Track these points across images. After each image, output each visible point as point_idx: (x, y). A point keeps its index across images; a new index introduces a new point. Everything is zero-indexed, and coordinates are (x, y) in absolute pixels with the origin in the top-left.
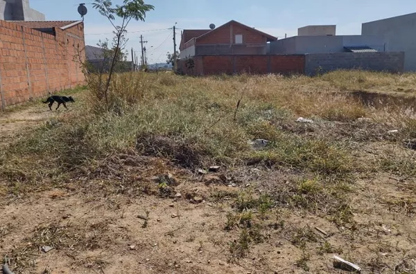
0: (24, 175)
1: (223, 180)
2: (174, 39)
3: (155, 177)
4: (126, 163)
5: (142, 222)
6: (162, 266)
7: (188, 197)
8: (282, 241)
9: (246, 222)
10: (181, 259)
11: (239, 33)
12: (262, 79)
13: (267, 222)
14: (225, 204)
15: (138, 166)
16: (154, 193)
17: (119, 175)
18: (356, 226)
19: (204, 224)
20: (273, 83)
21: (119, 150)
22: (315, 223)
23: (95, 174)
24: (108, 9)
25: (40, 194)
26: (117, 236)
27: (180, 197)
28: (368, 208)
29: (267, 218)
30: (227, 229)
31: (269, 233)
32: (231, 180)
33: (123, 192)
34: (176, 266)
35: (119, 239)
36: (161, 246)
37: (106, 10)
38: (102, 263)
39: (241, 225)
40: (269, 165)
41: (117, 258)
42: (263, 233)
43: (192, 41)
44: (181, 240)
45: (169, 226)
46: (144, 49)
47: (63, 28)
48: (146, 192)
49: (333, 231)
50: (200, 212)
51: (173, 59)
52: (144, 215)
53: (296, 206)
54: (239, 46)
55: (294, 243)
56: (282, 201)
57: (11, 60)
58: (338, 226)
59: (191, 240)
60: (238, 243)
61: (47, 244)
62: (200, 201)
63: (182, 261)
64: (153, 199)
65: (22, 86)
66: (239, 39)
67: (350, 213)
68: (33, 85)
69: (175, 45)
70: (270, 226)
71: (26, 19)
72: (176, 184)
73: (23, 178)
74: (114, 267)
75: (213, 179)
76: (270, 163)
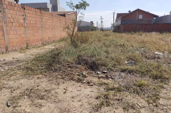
0: (32, 69)
1: (107, 78)
3: (78, 74)
4: (69, 67)
5: (64, 91)
6: (63, 110)
7: (88, 83)
8: (119, 107)
9: (106, 97)
10: (72, 108)
11: (141, 14)
13: (116, 98)
14: (102, 88)
15: (73, 68)
16: (75, 80)
17: (64, 72)
18: (158, 105)
19: (88, 95)
21: (68, 62)
22: (138, 101)
23: (56, 70)
24: (72, 6)
25: (34, 76)
26: (52, 95)
27: (85, 83)
28: (169, 97)
29: (116, 96)
30: (97, 98)
31: (114, 102)
32: (110, 78)
33: (63, 78)
34: (69, 111)
35: (53, 97)
36: (67, 102)
38: (42, 105)
39: (103, 98)
40: (130, 73)
41: (49, 104)
42: (112, 102)
43: (120, 18)
44: (76, 100)
45: (74, 94)
46: (102, 22)
47: (68, 14)
48: (72, 79)
49: (145, 106)
50: (90, 89)
51: (113, 25)
52: (65, 88)
53: (134, 92)
54: (141, 20)
55: (124, 108)
56: (127, 88)
57: (47, 26)
58: (149, 104)
59: (80, 101)
60: (98, 105)
61: (27, 95)
62: (92, 85)
63: (72, 109)
64: (74, 82)
65: (51, 36)
66: (141, 17)
67: (159, 99)
68: (55, 35)
69: (114, 20)
70: (116, 99)
72: (86, 77)
74: (45, 108)
75: (102, 77)
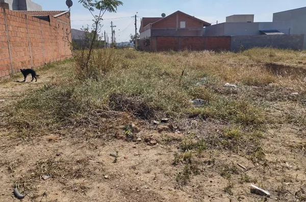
0: (28, 124)
1: (171, 129)
2: (135, 24)
3: (123, 126)
4: (101, 116)
5: (113, 158)
6: (128, 190)
7: (146, 141)
8: (214, 174)
9: (188, 160)
10: (141, 185)
11: (183, 20)
12: (199, 54)
13: (203, 160)
14: (173, 146)
15: (110, 118)
16: (122, 138)
17: (96, 125)
18: (267, 163)
19: (157, 161)
20: (207, 58)
21: (97, 107)
22: (237, 161)
23: (80, 124)
25: (40, 138)
26: (95, 168)
27: (140, 141)
28: (276, 150)
29: (203, 157)
30: (174, 164)
31: (204, 167)
32: (177, 129)
33: (99, 137)
34: (138, 190)
35: (97, 171)
36: (127, 176)
37: (88, 4)
38: (85, 188)
39: (184, 162)
40: (204, 118)
41: (96, 185)
42: (200, 167)
43: (148, 26)
44: (141, 172)
45: (132, 162)
46: (113, 32)
47: (55, 16)
48: (116, 137)
49: (251, 166)
50: (155, 151)
51: (135, 39)
52: (115, 153)
53: (224, 148)
54: (183, 29)
55: (222, 175)
56: (213, 143)
57: (18, 39)
58: (254, 163)
59: (148, 172)
60: (182, 175)
61: (46, 174)
62: (155, 144)
63: (142, 187)
64: (121, 142)
65: (26, 59)
66: (183, 25)
67: (263, 153)
68: (34, 58)
69: (136, 29)
70: (205, 162)
71: (29, 9)
72: (138, 131)
73: (28, 126)
74: (93, 191)
75: (164, 128)
76: (205, 117)
